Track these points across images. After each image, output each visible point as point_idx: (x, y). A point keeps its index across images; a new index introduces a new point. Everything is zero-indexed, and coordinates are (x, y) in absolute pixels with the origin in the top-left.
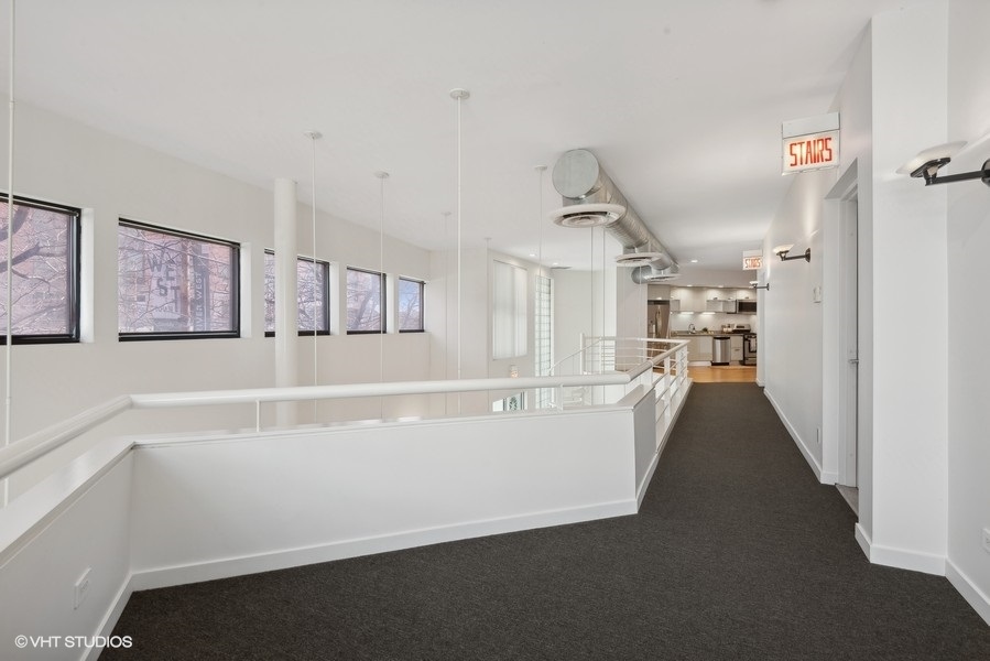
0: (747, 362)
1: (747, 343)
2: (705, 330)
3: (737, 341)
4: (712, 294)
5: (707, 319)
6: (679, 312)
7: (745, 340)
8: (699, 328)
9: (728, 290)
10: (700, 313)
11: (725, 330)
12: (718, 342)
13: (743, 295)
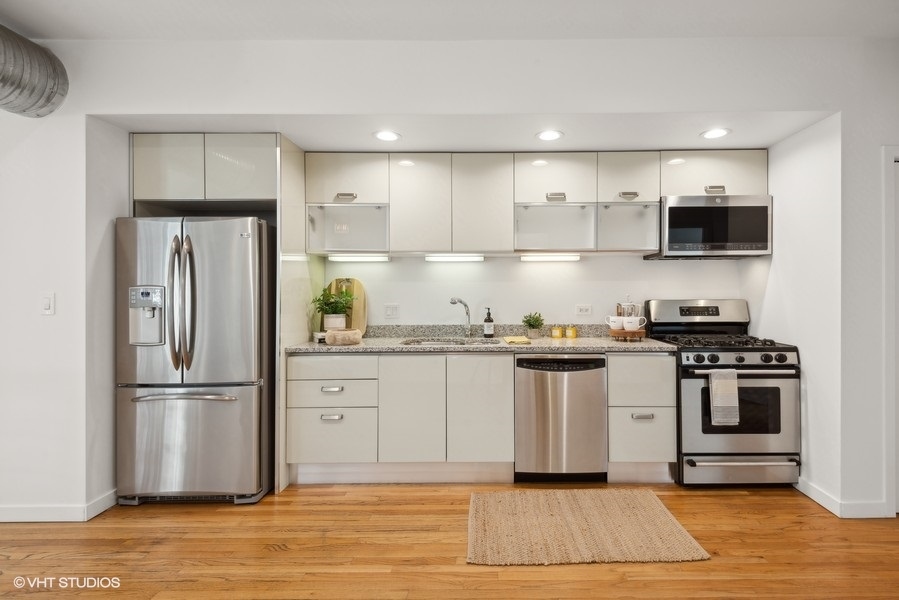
4: (538, 180)
7: (681, 371)
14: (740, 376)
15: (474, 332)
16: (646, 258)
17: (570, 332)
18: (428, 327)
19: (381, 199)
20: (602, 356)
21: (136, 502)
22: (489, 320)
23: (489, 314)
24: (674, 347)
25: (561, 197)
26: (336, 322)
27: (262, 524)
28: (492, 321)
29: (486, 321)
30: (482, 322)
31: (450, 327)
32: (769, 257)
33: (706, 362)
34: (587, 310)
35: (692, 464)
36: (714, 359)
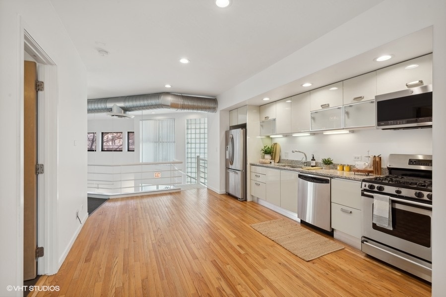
4: (318, 100)
20: (329, 179)
22: (313, 159)
23: (313, 157)
25: (327, 106)
26: (268, 157)
28: (315, 160)
30: (310, 160)
33: (376, 190)
34: (358, 158)
36: (380, 189)
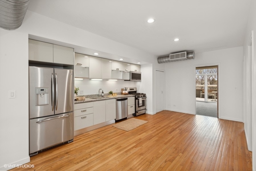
0: (137, 114)
1: (137, 101)
2: (111, 93)
3: (131, 100)
4: (115, 66)
5: (112, 85)
6: (90, 79)
7: (136, 99)
8: (106, 92)
9: (125, 63)
10: (107, 80)
11: (124, 92)
12: (120, 102)
13: (133, 69)
14: (142, 98)
15: (98, 95)
16: (125, 80)
17: (116, 94)
18: (90, 95)
19: (87, 66)
20: (127, 97)
21: (37, 153)
24: (134, 95)
27: (83, 142)
29: (102, 93)
30: (101, 93)
31: (95, 95)
32: (141, 81)
34: (117, 90)
35: (138, 112)
36: (139, 96)
